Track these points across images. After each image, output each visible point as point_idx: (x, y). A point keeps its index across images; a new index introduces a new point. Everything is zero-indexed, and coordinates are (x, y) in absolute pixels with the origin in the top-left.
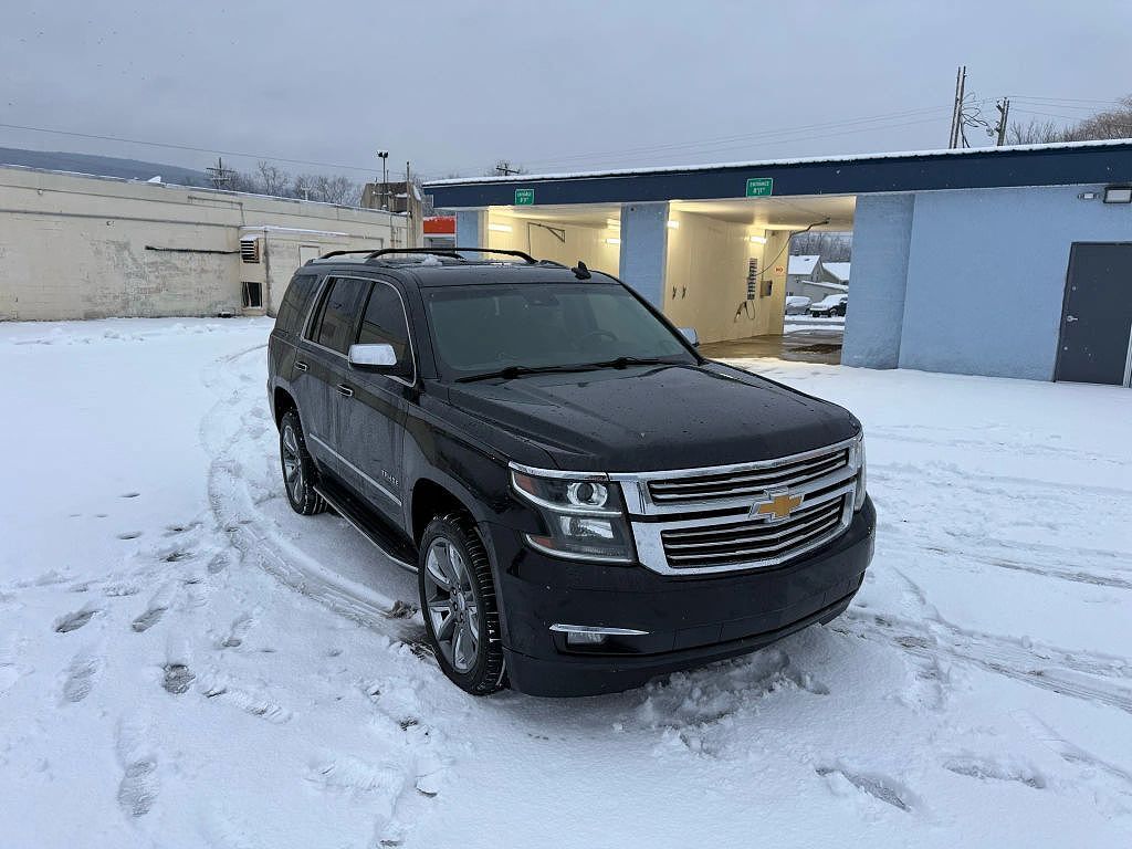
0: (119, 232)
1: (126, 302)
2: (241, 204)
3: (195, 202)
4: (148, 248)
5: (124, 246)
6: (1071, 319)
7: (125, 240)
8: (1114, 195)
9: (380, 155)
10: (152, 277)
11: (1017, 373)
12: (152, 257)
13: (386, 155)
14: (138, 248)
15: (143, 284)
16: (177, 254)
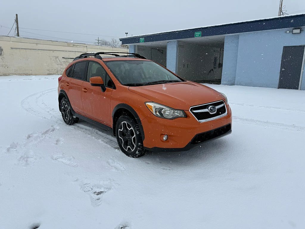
0: (56, 54)
1: (58, 71)
2: (86, 47)
3: (75, 46)
4: (63, 58)
5: (57, 57)
6: (283, 69)
7: (57, 56)
8: (295, 31)
9: (126, 33)
10: (64, 65)
11: (267, 86)
12: (64, 60)
13: (127, 33)
14: (60, 58)
15: (62, 67)
16: (70, 59)
